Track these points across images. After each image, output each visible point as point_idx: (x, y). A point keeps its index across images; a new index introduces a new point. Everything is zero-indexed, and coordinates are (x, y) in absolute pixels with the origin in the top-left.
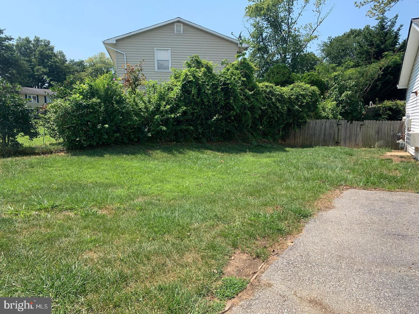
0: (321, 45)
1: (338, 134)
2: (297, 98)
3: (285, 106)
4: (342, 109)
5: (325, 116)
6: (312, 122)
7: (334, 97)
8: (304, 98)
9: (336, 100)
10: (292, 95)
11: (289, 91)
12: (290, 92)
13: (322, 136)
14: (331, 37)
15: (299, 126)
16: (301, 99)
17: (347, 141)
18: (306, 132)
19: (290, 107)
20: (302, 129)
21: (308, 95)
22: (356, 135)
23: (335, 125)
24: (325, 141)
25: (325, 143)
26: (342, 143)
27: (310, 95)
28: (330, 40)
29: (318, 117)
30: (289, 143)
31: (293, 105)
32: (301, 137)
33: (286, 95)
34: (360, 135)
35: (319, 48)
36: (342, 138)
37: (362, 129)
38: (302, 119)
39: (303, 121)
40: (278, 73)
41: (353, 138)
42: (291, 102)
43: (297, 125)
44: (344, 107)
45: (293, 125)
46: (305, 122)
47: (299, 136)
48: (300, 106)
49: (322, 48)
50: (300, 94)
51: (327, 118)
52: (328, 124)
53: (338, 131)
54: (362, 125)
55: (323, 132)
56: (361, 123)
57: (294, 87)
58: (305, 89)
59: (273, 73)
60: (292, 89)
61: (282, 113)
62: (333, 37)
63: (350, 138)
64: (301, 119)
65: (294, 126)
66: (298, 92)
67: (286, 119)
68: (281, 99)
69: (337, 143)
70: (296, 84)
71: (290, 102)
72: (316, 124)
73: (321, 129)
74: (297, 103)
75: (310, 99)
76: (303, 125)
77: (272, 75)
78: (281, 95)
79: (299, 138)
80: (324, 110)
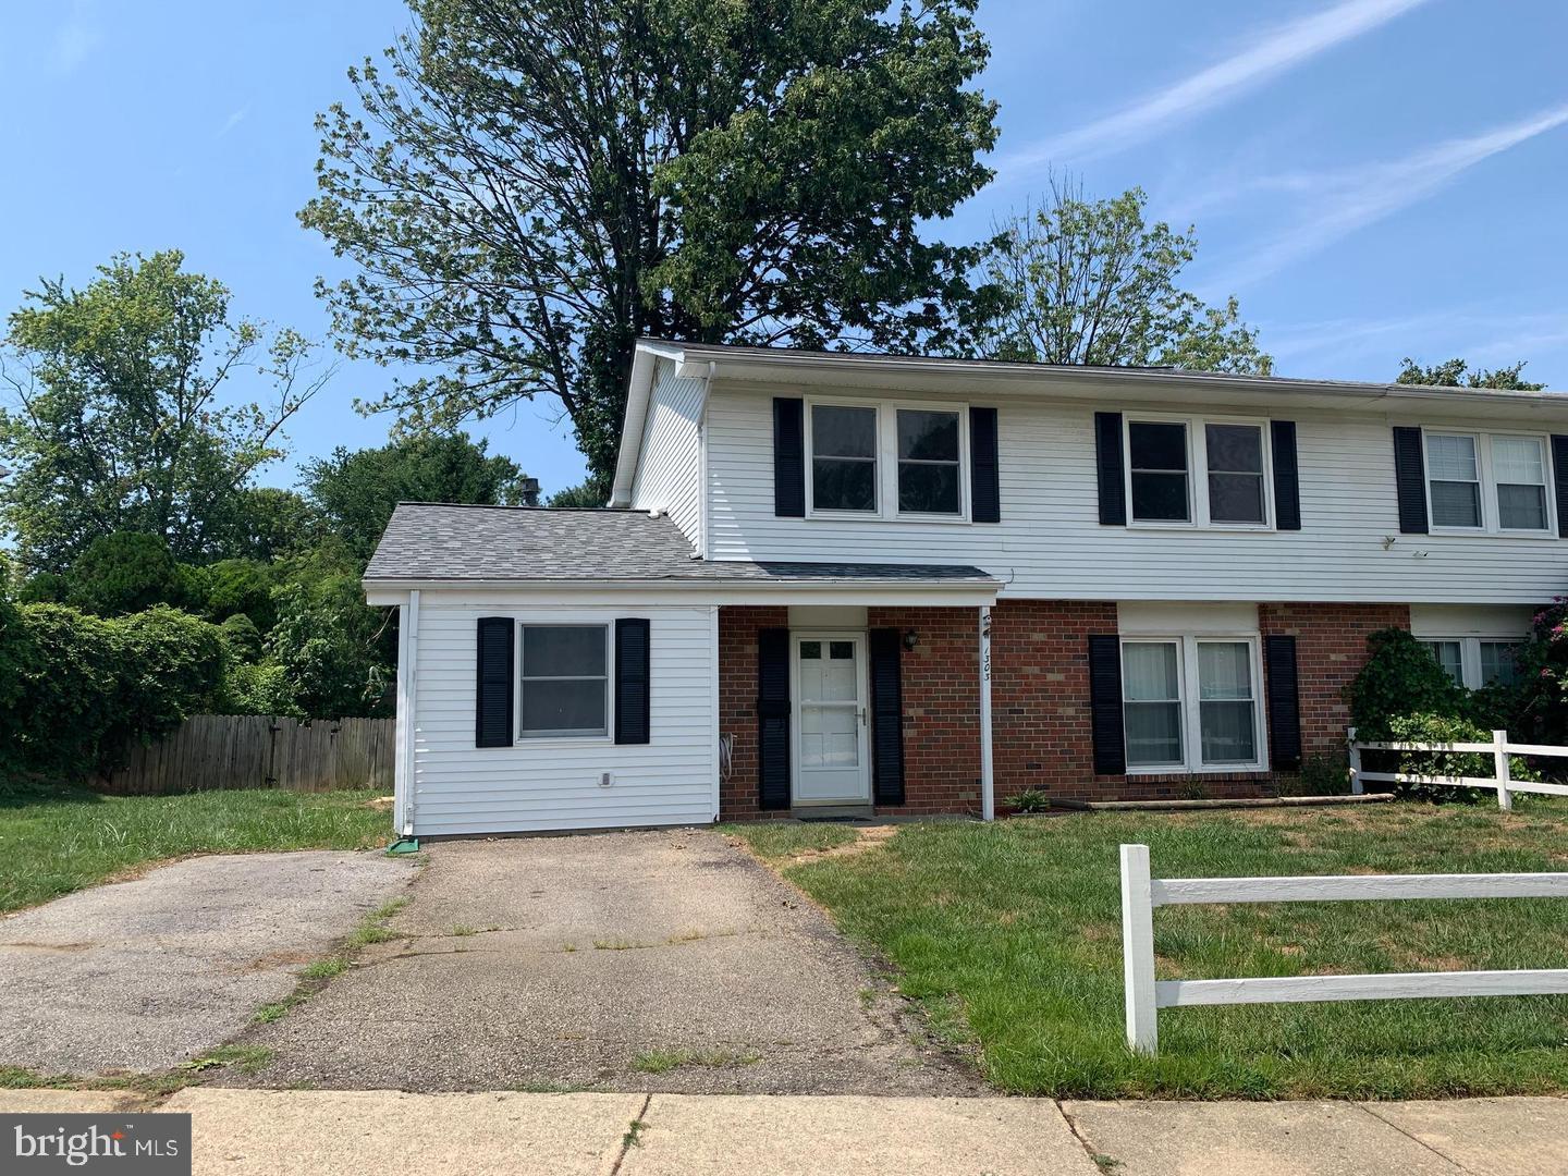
0: (310, 471)
1: (272, 756)
2: (152, 653)
3: (109, 674)
4: (302, 687)
5: (247, 705)
6: (197, 723)
7: (281, 651)
8: (176, 654)
9: (285, 662)
10: (137, 644)
11: (127, 631)
12: (129, 634)
13: (227, 763)
14: (344, 449)
15: (157, 732)
16: (166, 655)
17: (297, 773)
18: (180, 749)
19: (129, 677)
20: (166, 744)
21: (187, 647)
22: (323, 758)
23: (264, 732)
24: (235, 776)
25: (234, 781)
26: (283, 782)
27: (194, 647)
28: (342, 459)
29: (225, 707)
30: (123, 783)
31: (137, 671)
32: (163, 767)
33: (117, 643)
34: (331, 757)
35: (303, 480)
36: (284, 768)
37: (334, 741)
38: (167, 713)
39: (168, 718)
40: (125, 560)
41: (314, 767)
42: (132, 663)
43: (151, 730)
44: (307, 682)
45: (136, 730)
46: (178, 722)
47: (157, 762)
48: (161, 676)
49: (315, 481)
50: (162, 643)
51: (254, 712)
52: (243, 729)
53: (273, 745)
54: (335, 731)
55: (229, 750)
56: (334, 724)
57: (144, 621)
58: (180, 629)
59: (105, 557)
60: (138, 627)
61: (98, 693)
62: (353, 450)
63: (305, 765)
64: (162, 713)
65: (139, 732)
66: (157, 635)
67: (114, 712)
68: (98, 653)
69: (270, 782)
70: (156, 611)
71: (129, 662)
72: (209, 728)
73: (224, 741)
74: (150, 667)
75: (193, 656)
76: (170, 729)
77: (100, 563)
78: (99, 644)
79: (156, 771)
80: (246, 690)
